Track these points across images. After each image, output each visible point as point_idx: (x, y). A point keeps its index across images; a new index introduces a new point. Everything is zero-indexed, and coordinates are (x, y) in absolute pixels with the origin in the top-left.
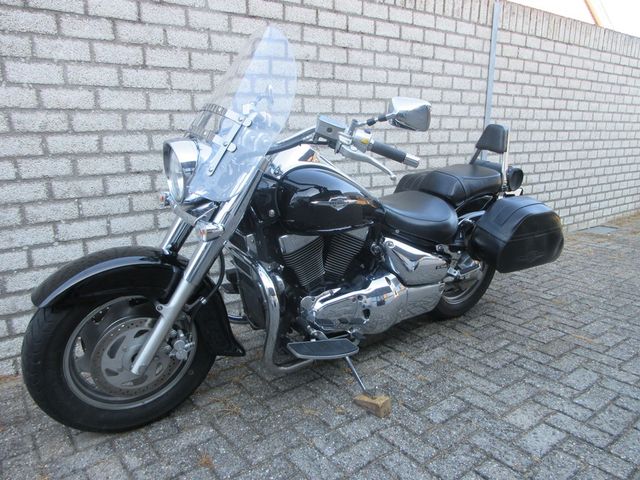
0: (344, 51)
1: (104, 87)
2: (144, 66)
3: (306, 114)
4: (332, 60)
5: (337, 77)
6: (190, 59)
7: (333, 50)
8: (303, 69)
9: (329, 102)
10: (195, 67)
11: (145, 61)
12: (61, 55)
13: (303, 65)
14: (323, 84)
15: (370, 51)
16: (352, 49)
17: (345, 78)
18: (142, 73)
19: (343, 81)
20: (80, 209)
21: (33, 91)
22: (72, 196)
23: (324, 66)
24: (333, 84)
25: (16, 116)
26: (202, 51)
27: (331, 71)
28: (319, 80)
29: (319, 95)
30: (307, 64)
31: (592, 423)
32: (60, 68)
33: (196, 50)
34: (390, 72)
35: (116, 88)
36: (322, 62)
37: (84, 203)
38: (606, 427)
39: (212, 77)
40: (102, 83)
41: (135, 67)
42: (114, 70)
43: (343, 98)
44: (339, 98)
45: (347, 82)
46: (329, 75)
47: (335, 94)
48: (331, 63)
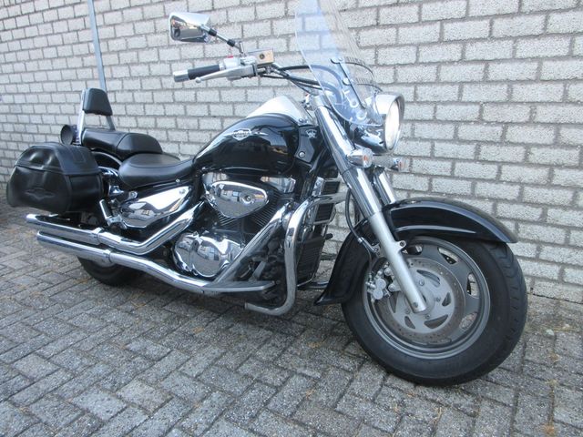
5: (382, 22)
14: (363, 33)
17: (394, 22)
19: (391, 26)
23: (365, 13)
24: (377, 32)
26: (250, 22)
27: (375, 16)
28: (358, 30)
33: (247, 22)
36: (363, 8)
43: (390, 46)
44: (386, 46)
45: (397, 26)
46: (372, 21)
47: (378, 42)
48: (375, 6)
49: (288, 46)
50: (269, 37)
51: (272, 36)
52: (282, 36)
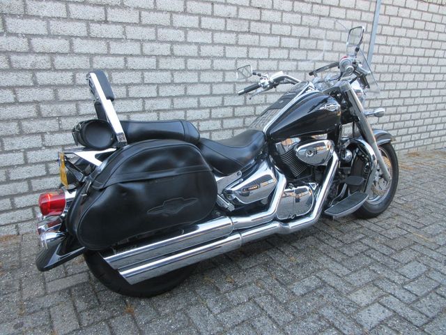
0: (259, 11)
1: (77, 37)
2: (106, 22)
3: (227, 58)
4: (249, 18)
5: (252, 30)
6: (140, 16)
7: (249, 10)
8: (226, 25)
9: (245, 49)
10: (144, 22)
11: (106, 18)
12: (45, 13)
13: (226, 21)
14: (240, 36)
15: (279, 10)
16: (264, 9)
17: (258, 32)
18: (104, 26)
19: (256, 34)
20: (60, 124)
21: (25, 40)
22: (54, 115)
23: (242, 22)
24: (249, 36)
25: (14, 58)
26: (149, 10)
27: (248, 26)
28: (238, 33)
29: (237, 44)
30: (229, 21)
31: (414, 306)
32: (44, 23)
33: (145, 10)
34: (293, 27)
35: (85, 38)
36: (241, 19)
37: (63, 120)
38: (424, 310)
39: (156, 30)
40: (75, 34)
41: (99, 22)
42: (84, 24)
43: (255, 46)
44: (253, 47)
45: (259, 35)
46: (245, 29)
47: (250, 44)
48: (248, 20)
49: (186, 37)
50: (168, 27)
51: (171, 26)
52: (180, 28)
